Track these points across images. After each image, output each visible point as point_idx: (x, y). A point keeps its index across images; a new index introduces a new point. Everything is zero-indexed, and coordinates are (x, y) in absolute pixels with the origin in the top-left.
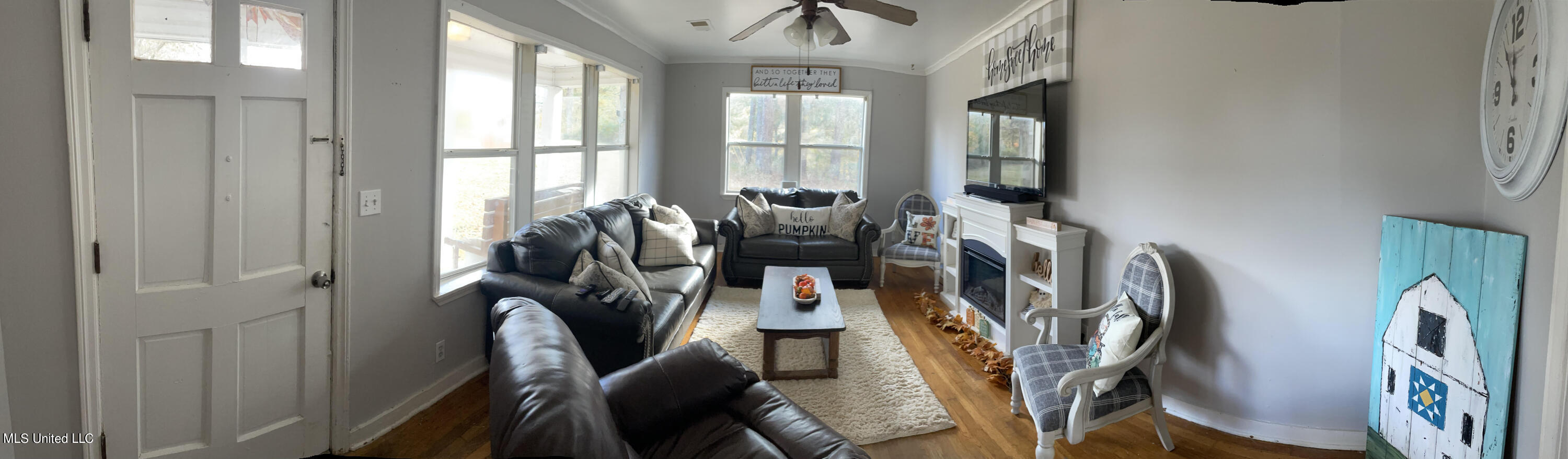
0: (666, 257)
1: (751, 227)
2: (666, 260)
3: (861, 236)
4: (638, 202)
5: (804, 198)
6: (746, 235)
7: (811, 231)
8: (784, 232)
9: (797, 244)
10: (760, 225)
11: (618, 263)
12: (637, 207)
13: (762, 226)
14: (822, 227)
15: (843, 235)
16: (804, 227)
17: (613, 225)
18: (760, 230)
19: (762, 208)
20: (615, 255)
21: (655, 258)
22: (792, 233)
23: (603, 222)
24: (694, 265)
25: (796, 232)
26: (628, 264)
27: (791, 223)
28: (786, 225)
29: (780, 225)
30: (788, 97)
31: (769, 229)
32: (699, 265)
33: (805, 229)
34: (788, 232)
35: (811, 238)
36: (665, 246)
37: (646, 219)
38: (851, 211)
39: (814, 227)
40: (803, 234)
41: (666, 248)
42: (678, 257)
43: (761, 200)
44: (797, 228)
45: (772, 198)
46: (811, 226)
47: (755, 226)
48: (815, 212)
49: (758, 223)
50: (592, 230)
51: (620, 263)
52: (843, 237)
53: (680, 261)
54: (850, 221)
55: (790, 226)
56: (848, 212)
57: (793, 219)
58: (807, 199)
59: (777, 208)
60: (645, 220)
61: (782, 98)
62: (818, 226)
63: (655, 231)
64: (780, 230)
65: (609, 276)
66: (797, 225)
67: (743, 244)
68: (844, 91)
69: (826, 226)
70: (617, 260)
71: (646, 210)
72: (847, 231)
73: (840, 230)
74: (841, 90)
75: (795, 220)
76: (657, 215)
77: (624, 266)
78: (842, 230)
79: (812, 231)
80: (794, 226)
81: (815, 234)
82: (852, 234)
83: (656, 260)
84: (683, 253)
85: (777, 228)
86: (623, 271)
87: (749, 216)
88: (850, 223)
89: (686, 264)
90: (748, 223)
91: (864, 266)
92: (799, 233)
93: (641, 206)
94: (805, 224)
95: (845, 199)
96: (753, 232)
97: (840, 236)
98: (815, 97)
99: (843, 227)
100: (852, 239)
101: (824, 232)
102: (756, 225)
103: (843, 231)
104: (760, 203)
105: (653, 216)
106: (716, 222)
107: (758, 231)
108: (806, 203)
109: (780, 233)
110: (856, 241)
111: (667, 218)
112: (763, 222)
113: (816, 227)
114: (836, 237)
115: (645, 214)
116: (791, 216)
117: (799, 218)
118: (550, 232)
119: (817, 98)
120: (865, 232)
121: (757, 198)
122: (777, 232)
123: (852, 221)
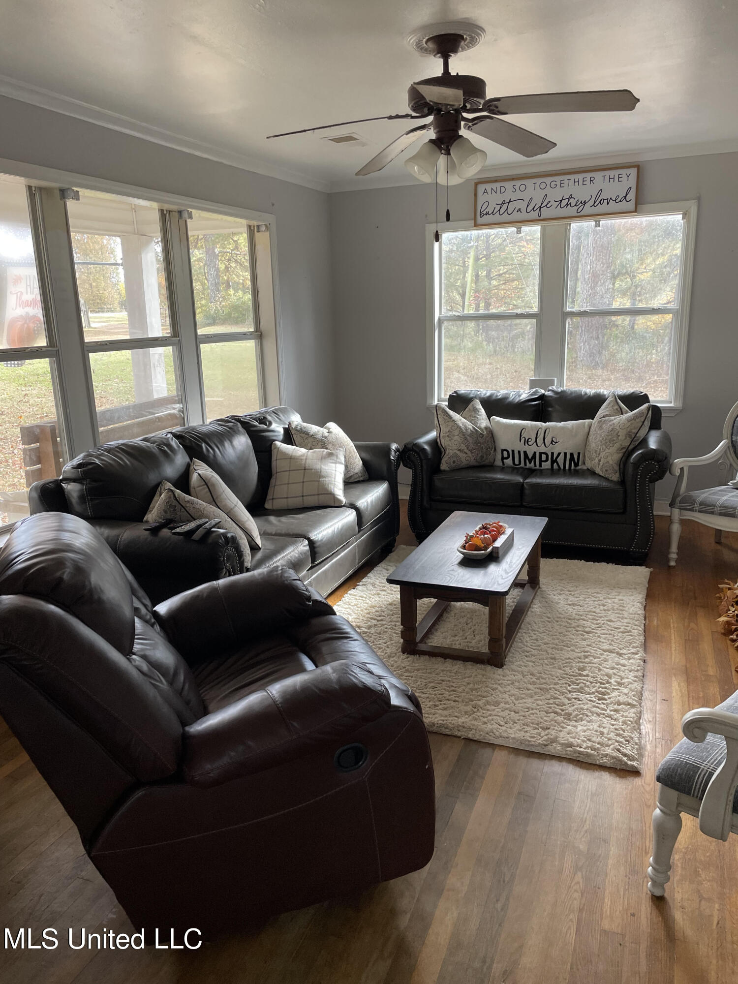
0: (303, 496)
1: (451, 452)
2: (303, 499)
3: (630, 470)
4: (265, 418)
5: (552, 407)
6: (444, 466)
7: (554, 461)
8: (509, 462)
9: (521, 480)
10: (466, 450)
11: (209, 494)
12: (264, 426)
13: (471, 451)
14: (572, 454)
15: (601, 470)
16: (541, 454)
17: (216, 449)
18: (466, 458)
19: (475, 423)
20: (204, 483)
21: (287, 498)
22: (522, 465)
23: (201, 447)
24: (344, 506)
25: (530, 463)
26: (224, 496)
27: (520, 447)
28: (513, 451)
29: (503, 451)
30: (543, 230)
31: (482, 457)
32: (353, 506)
33: (544, 457)
34: (517, 462)
35: (553, 472)
36: (302, 481)
37: (277, 442)
38: (618, 428)
39: (559, 454)
40: (541, 466)
41: (303, 482)
42: (318, 495)
43: (476, 410)
44: (530, 456)
45: (495, 406)
46: (552, 454)
47: (458, 452)
48: (562, 428)
49: (463, 447)
50: (181, 458)
51: (211, 494)
52: (601, 474)
53: (323, 500)
54: (614, 444)
55: (519, 452)
56: (613, 429)
57: (523, 440)
58: (557, 407)
59: (498, 422)
60: (275, 444)
61: (534, 231)
62: (565, 454)
63: (291, 458)
64: (503, 458)
65: (188, 505)
66: (531, 450)
67: (438, 481)
68: (645, 207)
69: (579, 454)
70: (207, 489)
71: (278, 428)
72: (608, 462)
73: (597, 460)
74: (639, 206)
75: (527, 442)
76: (296, 437)
77: (217, 497)
78: (600, 461)
79: (556, 461)
80: (525, 452)
81: (562, 467)
82: (617, 468)
83: (289, 499)
84: (326, 490)
85: (499, 457)
86: (217, 505)
87: (450, 435)
88: (613, 449)
89: (332, 504)
90: (448, 448)
91: (636, 525)
92: (535, 466)
93: (270, 423)
94: (543, 449)
95: (617, 407)
96: (454, 462)
97: (598, 471)
98: (593, 223)
99: (602, 455)
100: (615, 477)
101: (577, 465)
102: (460, 450)
103: (601, 463)
104: (472, 418)
105: (289, 437)
106: (394, 446)
107: (464, 461)
108: (554, 415)
109: (504, 464)
110: (622, 482)
111: (310, 440)
112: (472, 446)
113: (562, 455)
114: (592, 473)
115: (276, 436)
116: (521, 436)
117: (534, 440)
118: (115, 460)
119: (597, 225)
120: (637, 464)
121: (470, 406)
122: (499, 463)
123: (617, 445)
